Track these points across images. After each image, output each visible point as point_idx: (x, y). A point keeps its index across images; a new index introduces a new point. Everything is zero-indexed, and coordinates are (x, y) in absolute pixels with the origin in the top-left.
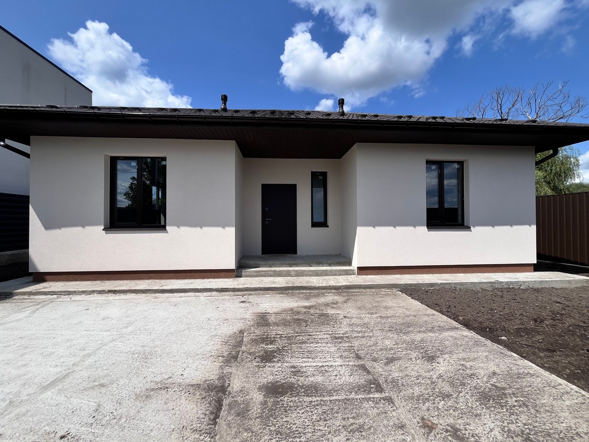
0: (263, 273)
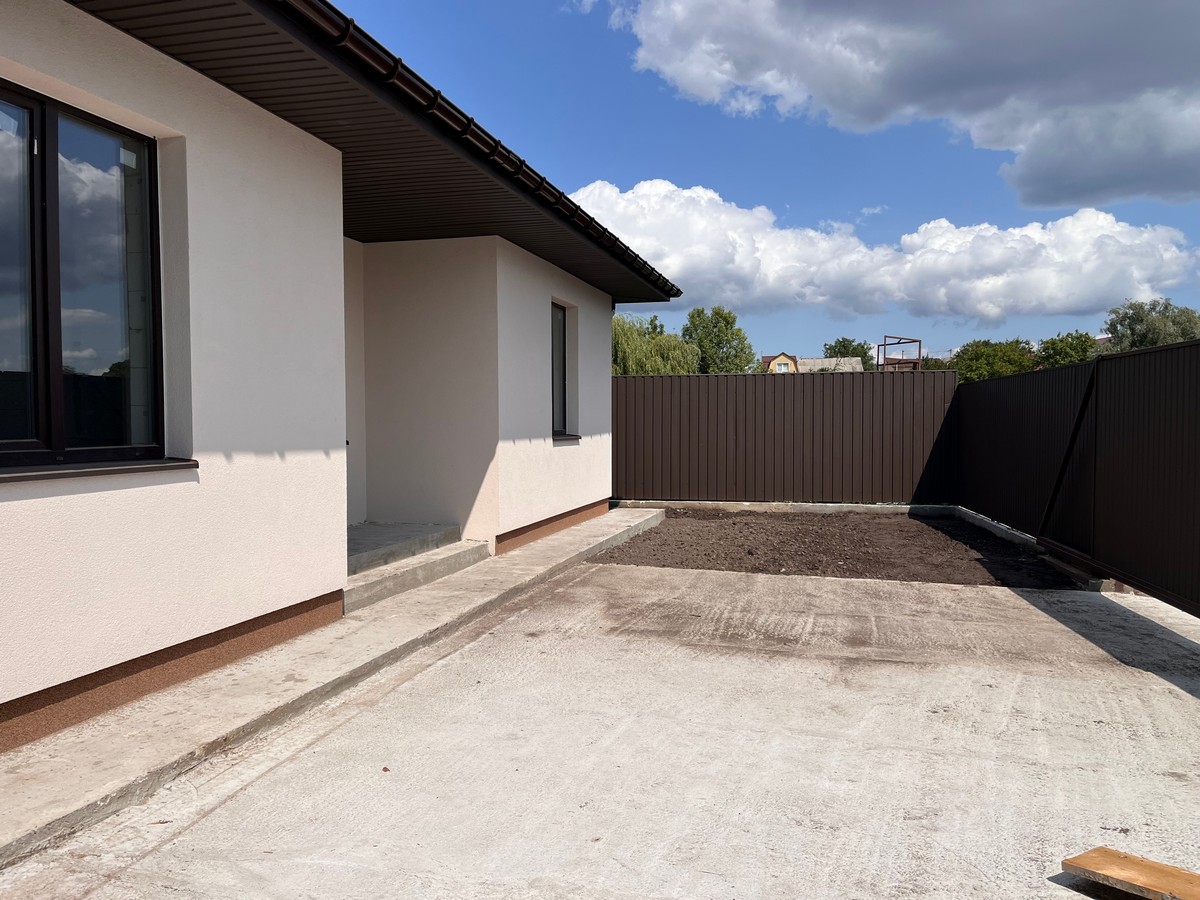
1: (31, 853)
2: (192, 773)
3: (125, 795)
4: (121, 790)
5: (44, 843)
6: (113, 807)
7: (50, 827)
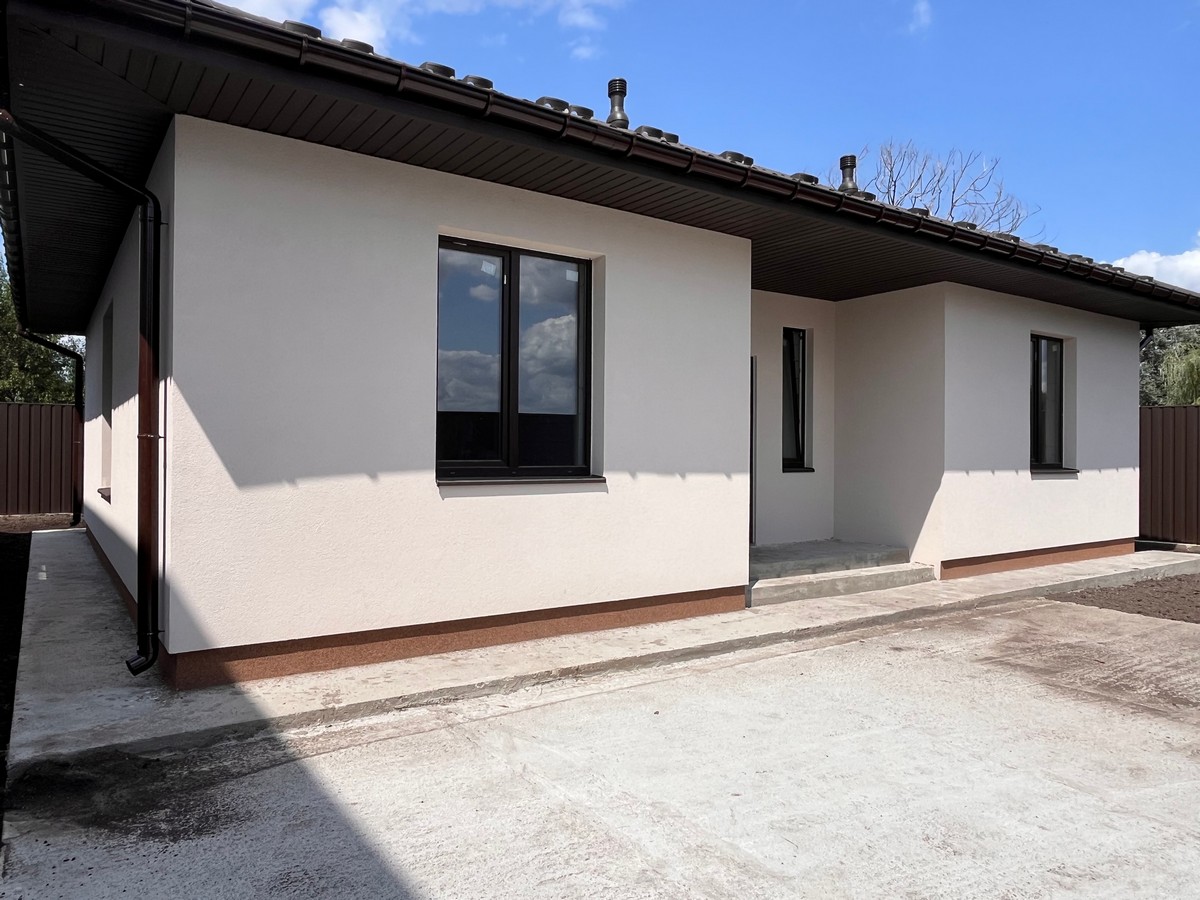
0: (790, 591)
1: (427, 704)
2: (547, 685)
3: (495, 685)
4: (492, 682)
5: (436, 700)
6: (487, 691)
7: (441, 692)
